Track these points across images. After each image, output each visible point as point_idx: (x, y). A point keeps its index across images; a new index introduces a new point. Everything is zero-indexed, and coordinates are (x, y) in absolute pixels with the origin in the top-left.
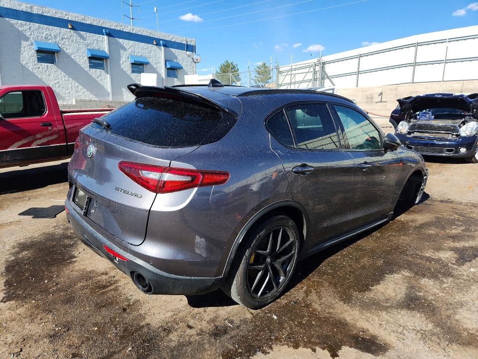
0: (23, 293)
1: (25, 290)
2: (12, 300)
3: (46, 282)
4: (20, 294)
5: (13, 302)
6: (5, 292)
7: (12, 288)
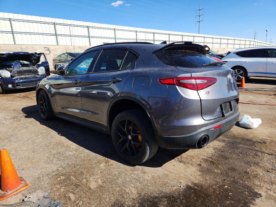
0: (245, 191)
1: (243, 192)
2: (255, 192)
3: (226, 187)
4: (248, 192)
5: (256, 190)
6: (253, 202)
7: (247, 201)
